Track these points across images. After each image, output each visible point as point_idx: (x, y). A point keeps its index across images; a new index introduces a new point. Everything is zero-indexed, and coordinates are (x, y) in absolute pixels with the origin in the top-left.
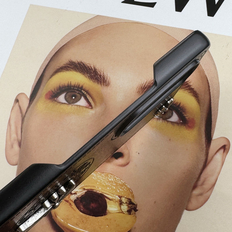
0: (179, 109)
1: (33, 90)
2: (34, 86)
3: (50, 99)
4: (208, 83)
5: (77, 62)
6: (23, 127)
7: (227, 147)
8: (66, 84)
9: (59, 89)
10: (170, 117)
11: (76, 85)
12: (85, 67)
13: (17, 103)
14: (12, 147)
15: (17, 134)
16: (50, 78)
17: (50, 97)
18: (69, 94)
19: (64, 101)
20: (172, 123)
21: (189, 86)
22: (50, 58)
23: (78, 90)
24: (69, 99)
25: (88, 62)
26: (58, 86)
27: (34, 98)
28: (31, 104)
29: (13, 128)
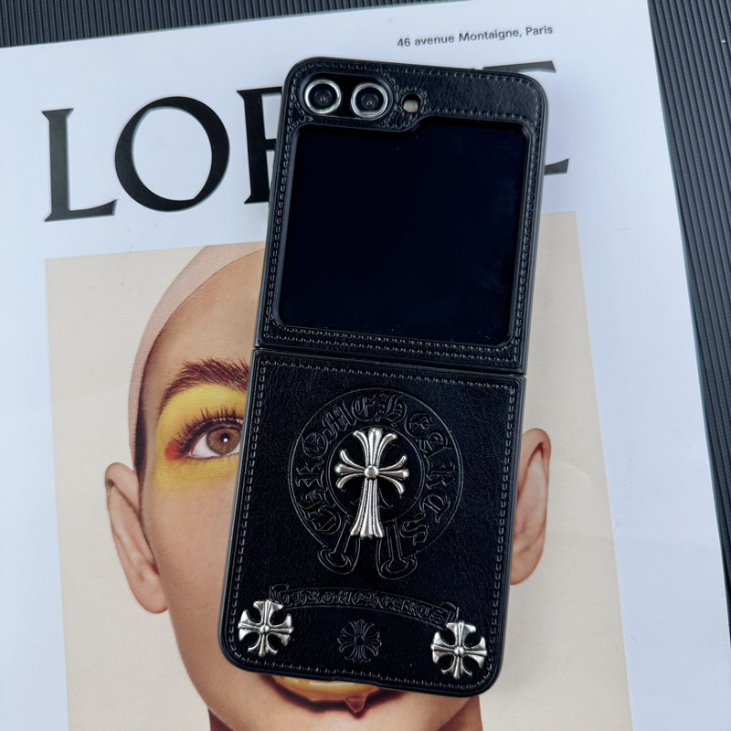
1: (134, 450)
2: (133, 440)
3: (178, 458)
5: (202, 364)
6: (148, 531)
7: (545, 446)
8: (199, 417)
9: (189, 431)
11: (220, 412)
12: (224, 368)
13: (114, 489)
14: (141, 577)
15: (139, 550)
16: (160, 413)
17: (177, 453)
18: (214, 434)
19: (210, 454)
22: (142, 371)
23: (228, 422)
24: (218, 446)
25: (225, 357)
26: (185, 427)
27: (145, 468)
28: (143, 480)
29: (126, 540)
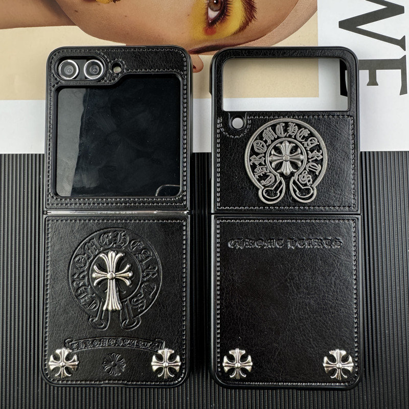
0: (223, 17)
4: (257, 39)
10: (212, 9)
20: (207, 13)
21: (250, 21)
